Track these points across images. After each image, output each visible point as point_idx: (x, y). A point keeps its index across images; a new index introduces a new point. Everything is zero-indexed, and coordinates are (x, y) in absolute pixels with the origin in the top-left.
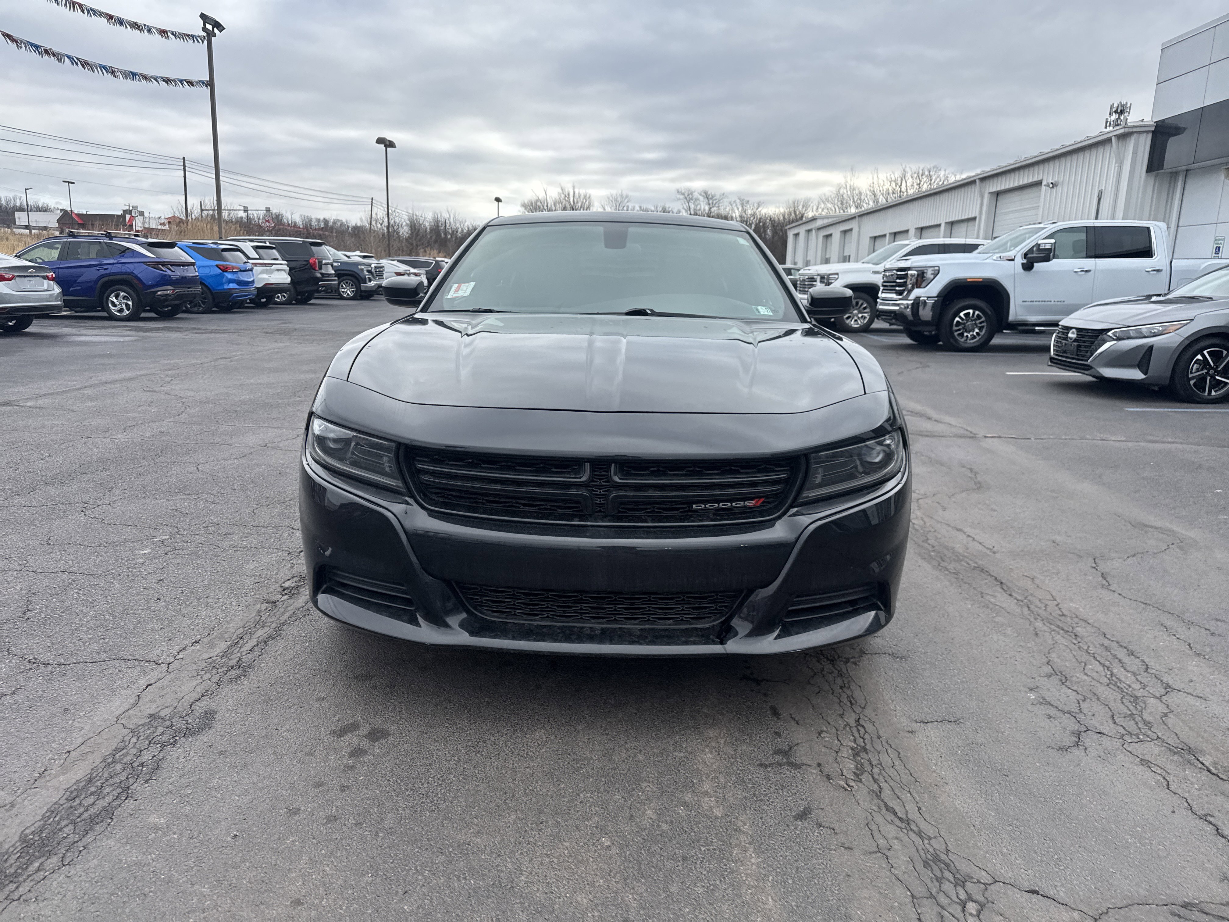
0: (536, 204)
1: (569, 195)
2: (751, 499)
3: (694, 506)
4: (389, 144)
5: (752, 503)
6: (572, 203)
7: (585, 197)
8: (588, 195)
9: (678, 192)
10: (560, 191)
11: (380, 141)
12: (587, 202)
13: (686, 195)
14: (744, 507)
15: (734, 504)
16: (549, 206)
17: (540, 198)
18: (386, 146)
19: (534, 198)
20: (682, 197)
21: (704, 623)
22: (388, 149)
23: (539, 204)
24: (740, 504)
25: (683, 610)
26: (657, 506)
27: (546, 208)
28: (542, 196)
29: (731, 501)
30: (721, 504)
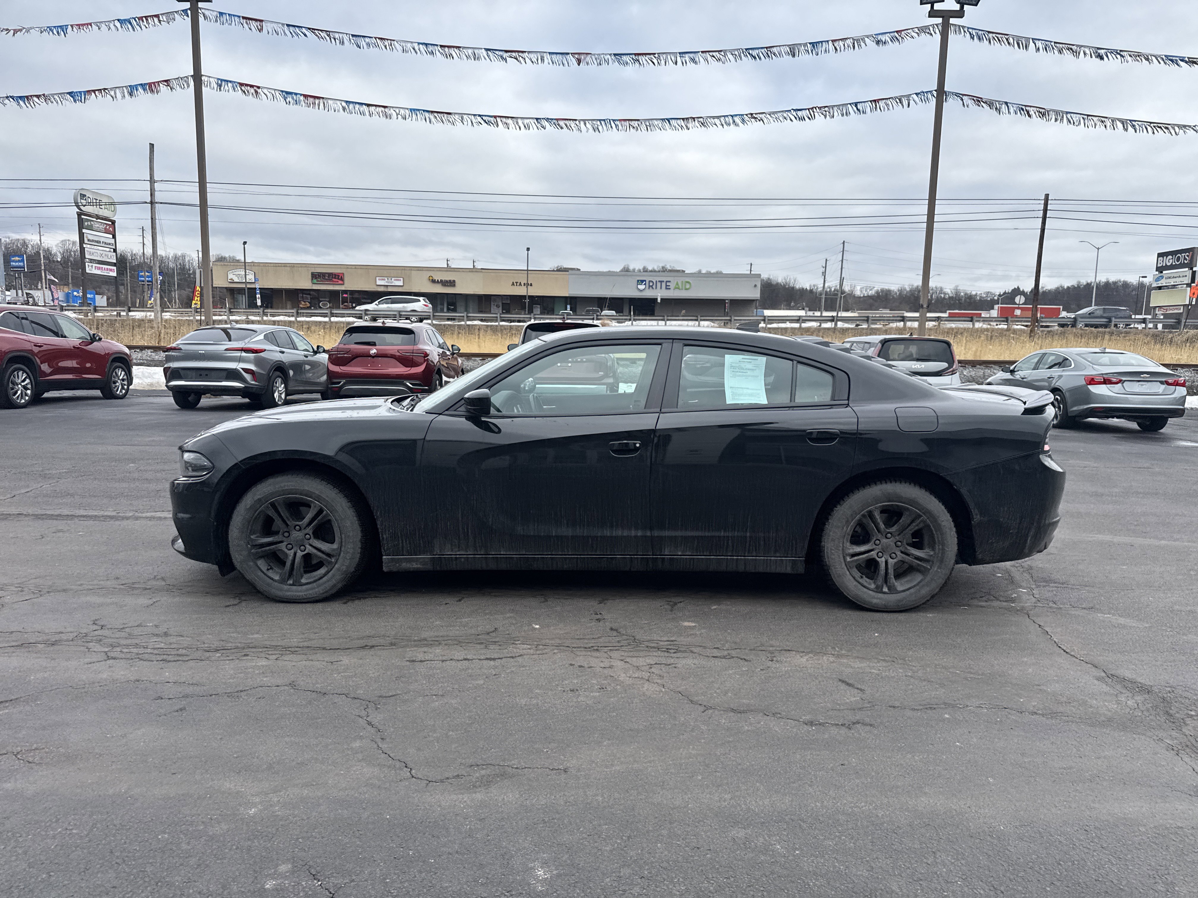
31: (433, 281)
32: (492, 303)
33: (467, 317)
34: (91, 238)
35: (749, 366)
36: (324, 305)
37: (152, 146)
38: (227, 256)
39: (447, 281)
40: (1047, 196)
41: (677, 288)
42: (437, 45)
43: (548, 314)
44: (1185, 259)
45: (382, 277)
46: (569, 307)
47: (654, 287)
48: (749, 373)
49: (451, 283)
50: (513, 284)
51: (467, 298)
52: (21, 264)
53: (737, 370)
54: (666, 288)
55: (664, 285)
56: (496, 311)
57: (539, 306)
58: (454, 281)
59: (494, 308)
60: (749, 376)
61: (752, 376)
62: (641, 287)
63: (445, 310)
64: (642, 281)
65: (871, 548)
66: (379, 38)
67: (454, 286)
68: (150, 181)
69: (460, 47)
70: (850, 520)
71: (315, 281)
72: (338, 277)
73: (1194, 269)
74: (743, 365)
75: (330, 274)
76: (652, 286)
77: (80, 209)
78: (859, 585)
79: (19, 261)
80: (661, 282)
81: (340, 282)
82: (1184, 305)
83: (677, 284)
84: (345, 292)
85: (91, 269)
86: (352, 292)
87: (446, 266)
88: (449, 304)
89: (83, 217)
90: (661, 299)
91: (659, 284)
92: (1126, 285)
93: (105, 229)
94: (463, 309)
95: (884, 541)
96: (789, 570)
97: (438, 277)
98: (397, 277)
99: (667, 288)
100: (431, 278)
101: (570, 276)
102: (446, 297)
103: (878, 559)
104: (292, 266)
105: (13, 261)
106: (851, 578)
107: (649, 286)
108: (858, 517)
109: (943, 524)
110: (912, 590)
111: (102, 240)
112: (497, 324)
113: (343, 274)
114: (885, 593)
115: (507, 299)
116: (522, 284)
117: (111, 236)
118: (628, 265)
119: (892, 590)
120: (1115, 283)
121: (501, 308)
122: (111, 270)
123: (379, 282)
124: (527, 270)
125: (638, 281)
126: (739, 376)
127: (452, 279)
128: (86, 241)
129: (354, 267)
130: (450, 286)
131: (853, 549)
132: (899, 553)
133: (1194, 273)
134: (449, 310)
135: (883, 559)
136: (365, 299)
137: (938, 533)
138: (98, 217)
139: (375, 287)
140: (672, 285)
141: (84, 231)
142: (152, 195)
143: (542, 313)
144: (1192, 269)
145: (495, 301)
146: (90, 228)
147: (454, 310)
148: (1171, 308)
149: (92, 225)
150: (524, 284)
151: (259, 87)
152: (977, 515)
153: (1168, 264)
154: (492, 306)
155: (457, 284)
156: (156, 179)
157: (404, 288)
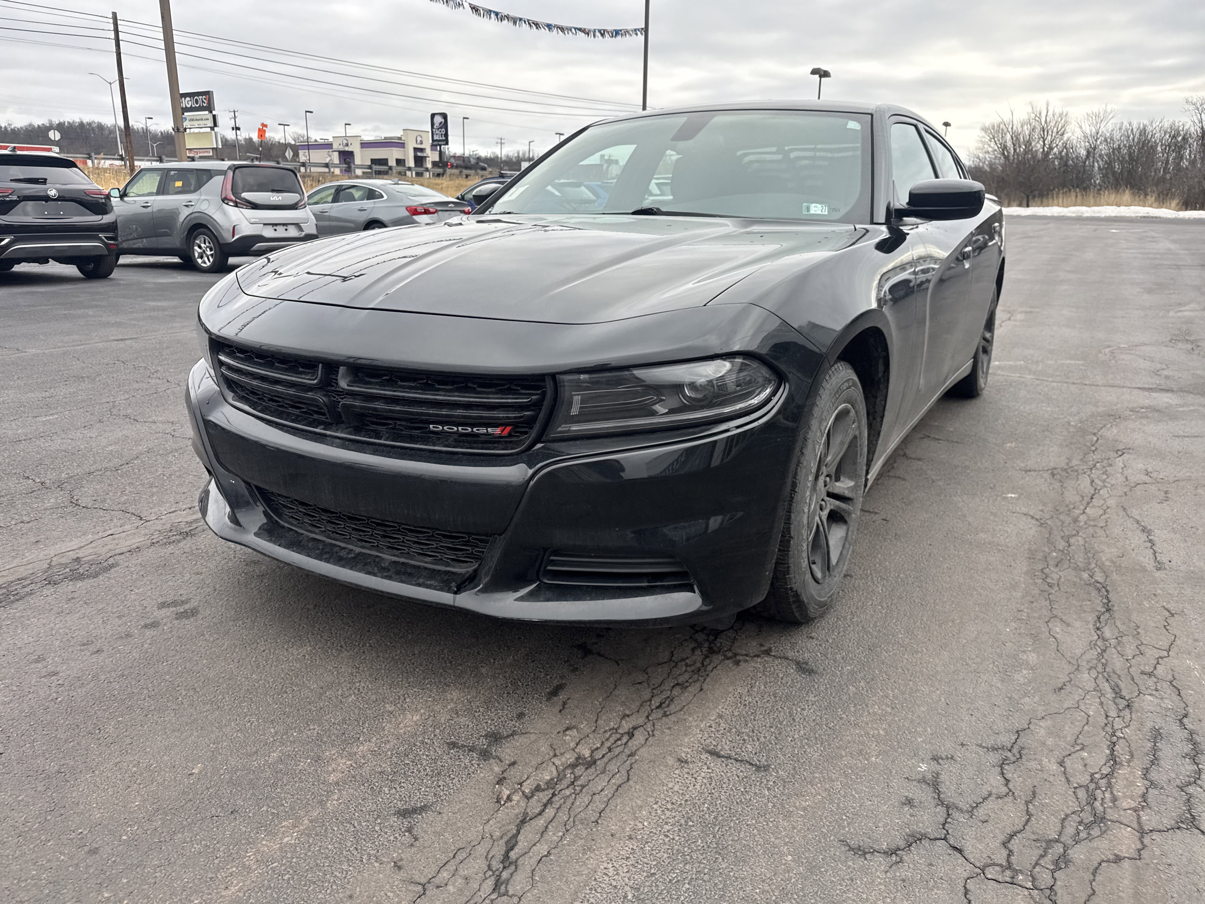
0: (999, 126)
1: (1040, 114)
2: (496, 426)
3: (431, 426)
4: (825, 74)
5: (497, 431)
6: (1043, 123)
7: (1061, 115)
8: (1065, 113)
9: (1187, 102)
10: (1031, 110)
11: (814, 72)
12: (1063, 121)
13: (1198, 105)
14: (487, 434)
15: (475, 429)
16: (1015, 128)
17: (1005, 120)
18: (821, 77)
19: (996, 120)
20: (1192, 107)
21: (461, 568)
22: (823, 79)
23: (1002, 126)
24: (483, 430)
25: (437, 548)
26: (399, 423)
27: (1010, 130)
28: (1007, 118)
29: (472, 426)
30: (460, 428)
40: (115, 15)
44: (203, 102)
73: (214, 113)
82: (213, 149)
92: (101, 127)
120: (90, 124)
133: (214, 116)
144: (211, 112)
148: (201, 151)
153: (189, 106)
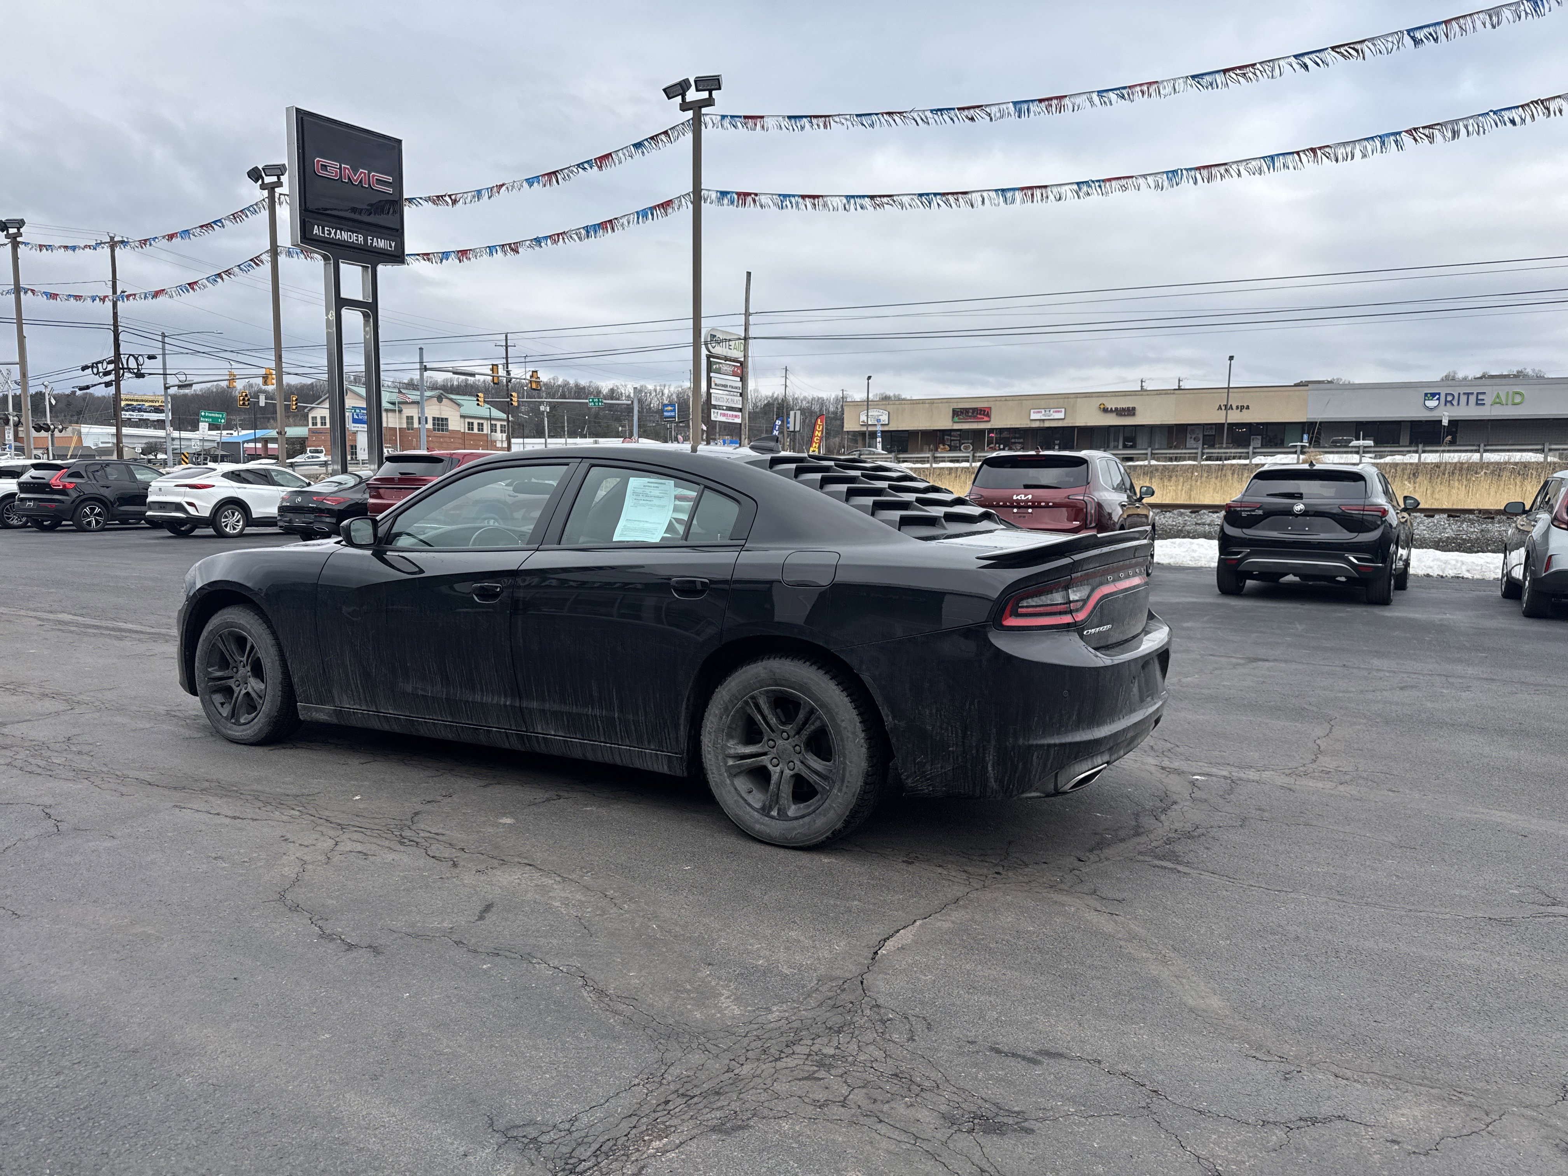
31: (1105, 410)
32: (1189, 436)
33: (1152, 454)
34: (718, 382)
35: (656, 492)
36: (966, 448)
37: (749, 274)
38: (892, 394)
39: (1123, 409)
41: (1497, 402)
42: (954, 109)
43: (1271, 447)
45: (1038, 408)
46: (1305, 436)
47: (1455, 402)
48: (656, 502)
49: (1130, 412)
50: (1220, 408)
51: (1152, 430)
52: (672, 414)
53: (641, 497)
54: (1477, 404)
55: (1473, 399)
56: (1194, 445)
57: (1260, 437)
58: (1134, 409)
59: (1190, 442)
60: (655, 505)
61: (658, 506)
62: (1431, 403)
63: (1120, 446)
64: (1433, 395)
65: (761, 750)
66: (886, 113)
67: (1134, 414)
68: (745, 314)
69: (982, 106)
70: (730, 708)
71: (956, 419)
72: (981, 413)
74: (647, 491)
75: (975, 410)
76: (1451, 402)
77: (709, 351)
78: (742, 802)
79: (671, 411)
80: (1468, 394)
81: (986, 419)
83: (1498, 397)
84: (991, 430)
85: (716, 416)
86: (1001, 431)
87: (1139, 389)
88: (1126, 440)
89: (712, 359)
90: (1450, 421)
91: (1463, 399)
93: (733, 371)
94: (1145, 445)
95: (780, 742)
96: (665, 770)
97: (1111, 404)
98: (1057, 408)
99: (1479, 403)
100: (1102, 407)
101: (1309, 393)
102: (1121, 431)
103: (770, 767)
104: (932, 402)
105: (667, 411)
106: (733, 790)
107: (1446, 402)
108: (739, 705)
109: (843, 724)
110: (806, 819)
111: (729, 383)
112: (1146, 463)
113: (990, 408)
114: (773, 817)
115: (1211, 428)
116: (1234, 407)
117: (739, 379)
118: (1455, 373)
119: (783, 815)
121: (1201, 442)
122: (736, 416)
123: (1034, 416)
124: (1229, 388)
125: (1426, 395)
126: (643, 505)
127: (1131, 406)
128: (713, 385)
129: (1003, 399)
130: (1128, 415)
131: (736, 749)
132: (797, 763)
134: (1125, 447)
135: (778, 769)
136: (1015, 438)
137: (838, 737)
138: (726, 359)
139: (1029, 422)
140: (1488, 399)
141: (712, 375)
142: (746, 330)
143: (1263, 446)
145: (1193, 432)
146: (718, 371)
147: (1133, 447)
149: (720, 368)
150: (1237, 407)
151: (756, 195)
152: (887, 716)
154: (1188, 439)
155: (1137, 413)
156: (751, 311)
157: (1065, 421)
